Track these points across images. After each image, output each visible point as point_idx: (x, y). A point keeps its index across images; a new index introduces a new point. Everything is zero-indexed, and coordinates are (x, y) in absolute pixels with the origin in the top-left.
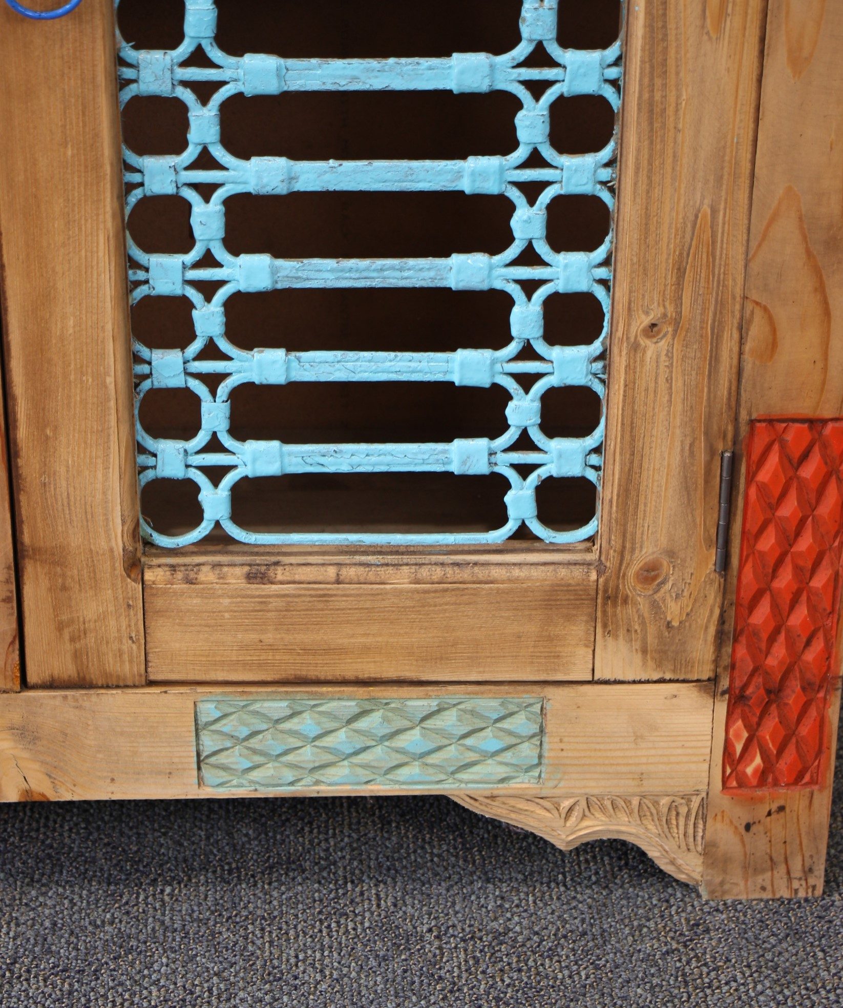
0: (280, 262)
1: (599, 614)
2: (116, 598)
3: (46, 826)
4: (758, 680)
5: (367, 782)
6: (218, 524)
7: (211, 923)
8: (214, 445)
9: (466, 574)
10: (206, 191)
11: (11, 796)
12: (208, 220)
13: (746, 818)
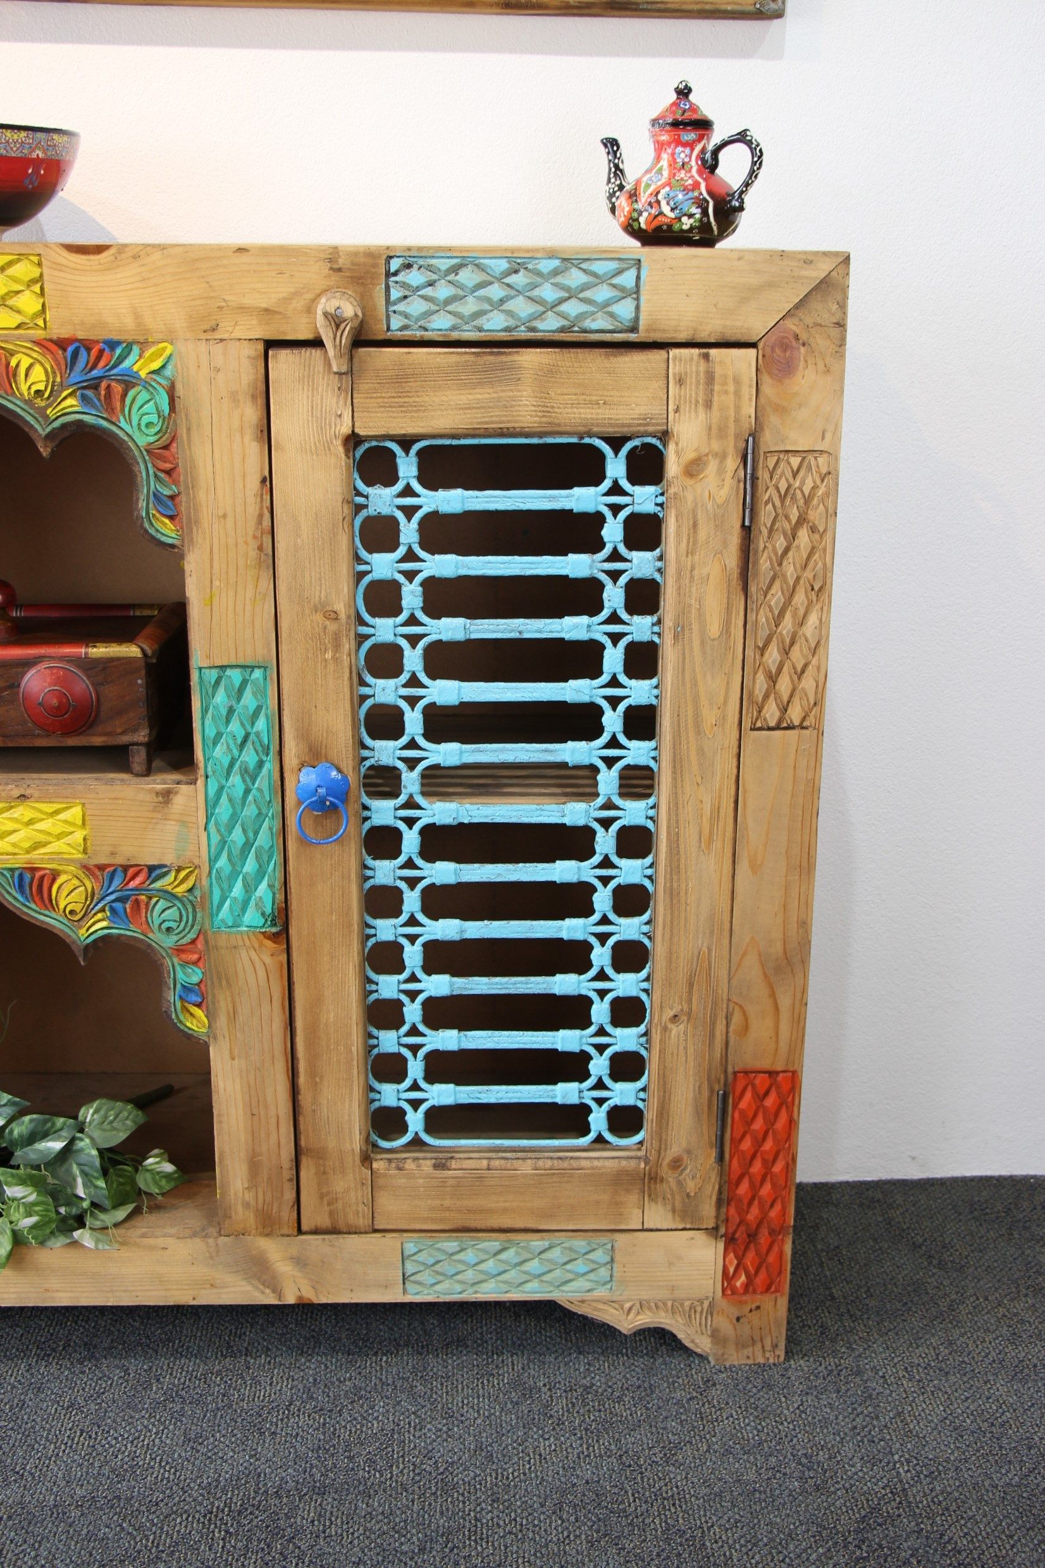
0: (455, 979)
1: (646, 1188)
2: (355, 1179)
3: (311, 1317)
4: (742, 1228)
5: (506, 1292)
6: (416, 1133)
7: (411, 1380)
8: (415, 1087)
9: (566, 1164)
10: (412, 939)
11: (291, 1300)
12: (413, 955)
13: (737, 1314)
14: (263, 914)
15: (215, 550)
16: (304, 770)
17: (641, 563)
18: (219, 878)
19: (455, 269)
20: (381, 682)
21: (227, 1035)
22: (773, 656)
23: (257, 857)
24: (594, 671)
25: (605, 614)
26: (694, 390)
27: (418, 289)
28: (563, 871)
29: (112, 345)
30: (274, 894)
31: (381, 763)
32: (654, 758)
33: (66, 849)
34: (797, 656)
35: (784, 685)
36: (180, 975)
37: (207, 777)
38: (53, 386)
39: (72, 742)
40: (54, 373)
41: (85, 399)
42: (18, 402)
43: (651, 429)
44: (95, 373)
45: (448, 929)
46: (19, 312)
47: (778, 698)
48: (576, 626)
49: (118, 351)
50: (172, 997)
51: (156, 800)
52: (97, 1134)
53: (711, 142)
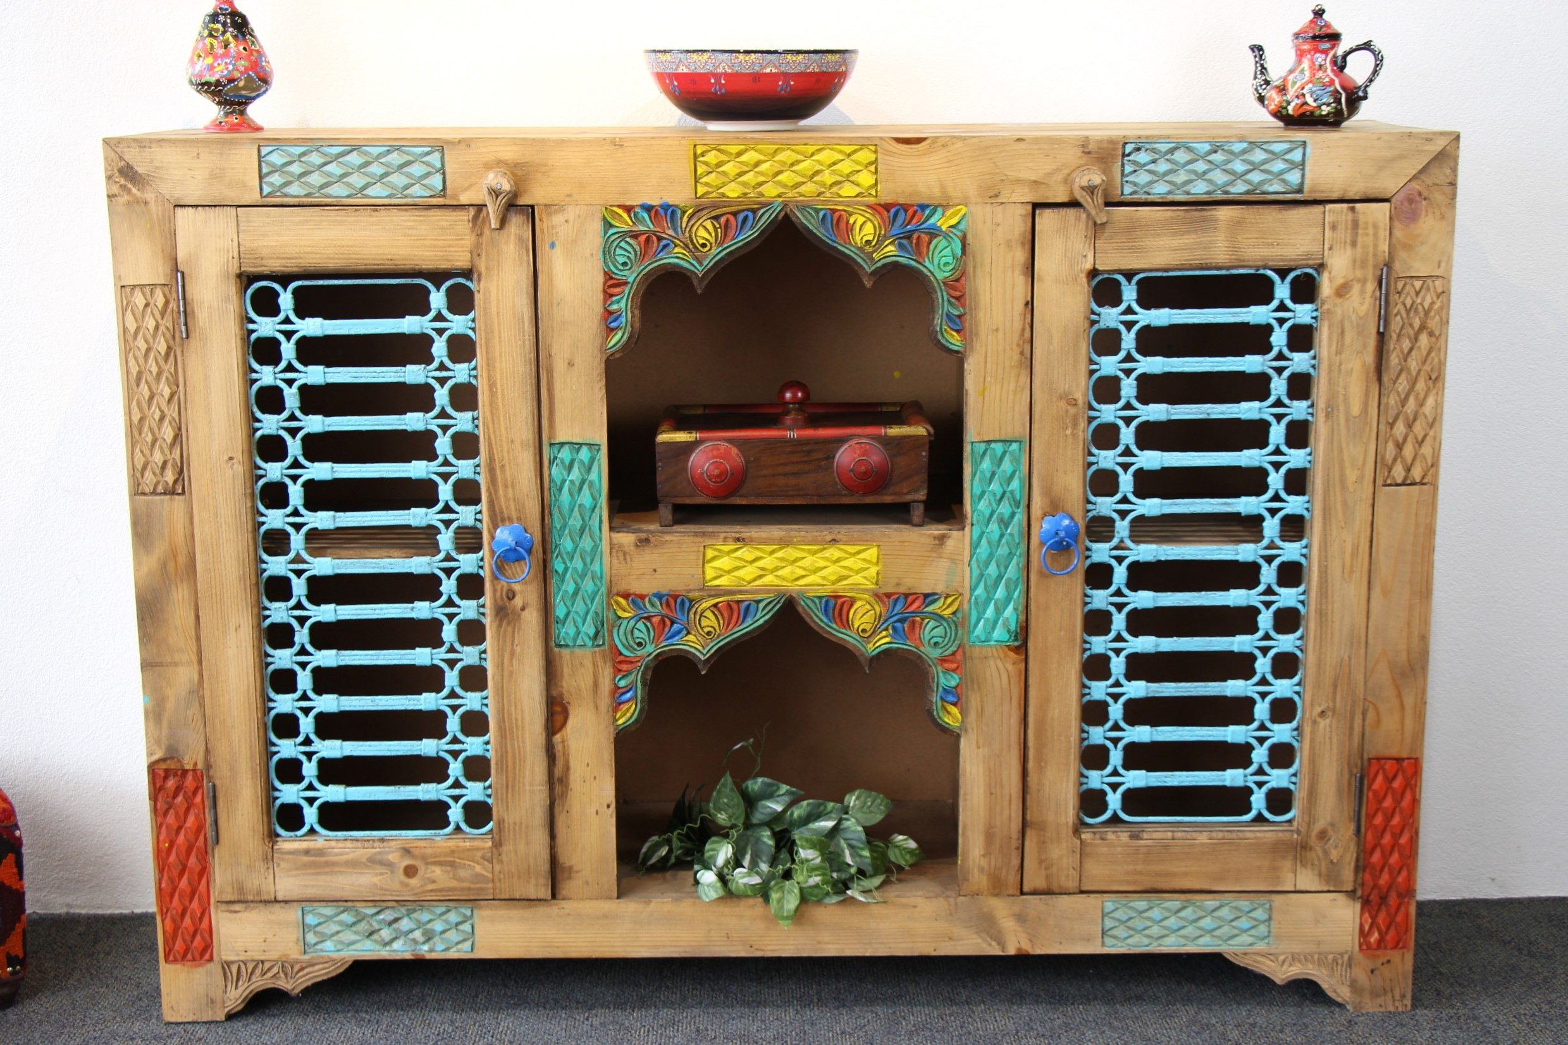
0: (1150, 684)
1: (1298, 855)
2: (1068, 847)
4: (1375, 892)
5: (1184, 945)
6: (1115, 811)
7: (1108, 1018)
8: (1115, 773)
9: (1234, 835)
10: (1118, 652)
11: (1012, 951)
12: (1118, 665)
13: (1371, 967)
14: (1009, 631)
15: (989, 354)
16: (1047, 518)
17: (1300, 361)
18: (976, 603)
19: (1172, 151)
20: (1103, 453)
21: (975, 728)
22: (1400, 429)
23: (1007, 586)
24: (1262, 443)
25: (1272, 399)
26: (1343, 234)
27: (1145, 165)
28: (1236, 597)
29: (923, 207)
30: (1018, 615)
31: (1101, 514)
32: (1307, 509)
33: (864, 580)
34: (1419, 429)
35: (1408, 451)
36: (942, 680)
37: (972, 525)
38: (879, 237)
39: (869, 500)
40: (880, 227)
41: (901, 247)
42: (853, 249)
43: (1311, 262)
44: (909, 228)
45: (1146, 644)
46: (858, 185)
47: (1404, 461)
48: (1250, 409)
49: (927, 212)
50: (935, 698)
51: (934, 542)
52: (859, 815)
53: (1341, 50)
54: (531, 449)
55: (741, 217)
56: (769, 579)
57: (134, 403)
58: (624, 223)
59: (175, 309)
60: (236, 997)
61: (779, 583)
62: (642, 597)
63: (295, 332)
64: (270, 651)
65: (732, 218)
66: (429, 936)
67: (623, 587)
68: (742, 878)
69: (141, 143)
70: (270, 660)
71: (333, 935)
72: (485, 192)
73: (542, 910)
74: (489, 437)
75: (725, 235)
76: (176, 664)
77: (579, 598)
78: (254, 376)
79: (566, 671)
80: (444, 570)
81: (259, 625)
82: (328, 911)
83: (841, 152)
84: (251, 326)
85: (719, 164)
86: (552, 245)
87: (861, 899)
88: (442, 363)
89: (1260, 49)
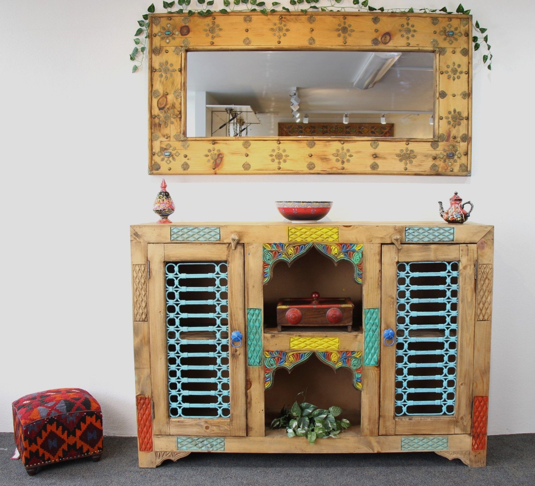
0: (414, 377)
1: (455, 424)
2: (392, 423)
4: (476, 434)
5: (424, 450)
6: (405, 412)
7: (402, 471)
8: (405, 401)
9: (438, 419)
10: (405, 367)
11: (376, 452)
12: (405, 371)
13: (475, 455)
14: (375, 362)
15: (369, 285)
16: (386, 330)
17: (454, 287)
18: (366, 354)
19: (418, 230)
20: (401, 312)
21: (366, 389)
22: (481, 305)
23: (375, 349)
24: (444, 309)
25: (447, 297)
26: (465, 252)
27: (411, 233)
28: (438, 352)
29: (351, 244)
30: (378, 357)
31: (401, 329)
32: (457, 328)
33: (335, 348)
34: (486, 305)
35: (484, 311)
36: (357, 376)
37: (365, 332)
38: (339, 252)
39: (336, 325)
40: (339, 250)
41: (345, 255)
42: (332, 256)
43: (457, 260)
44: (347, 250)
45: (413, 365)
46: (333, 238)
47: (482, 314)
48: (441, 300)
49: (352, 246)
50: (355, 381)
51: (354, 337)
52: (333, 414)
53: (462, 203)
54: (242, 310)
55: (301, 247)
56: (308, 347)
57: (135, 296)
58: (269, 248)
59: (147, 271)
60: (159, 461)
61: (311, 348)
62: (273, 352)
63: (178, 277)
64: (169, 365)
65: (298, 247)
66: (212, 446)
67: (267, 349)
68: (300, 431)
69: (140, 226)
70: (169, 368)
71: (185, 445)
72: (231, 240)
73: (244, 439)
74: (231, 307)
75: (297, 252)
76: (144, 368)
77: (255, 351)
78: (167, 289)
79: (251, 372)
80: (217, 343)
81: (167, 358)
82: (184, 438)
83: (328, 229)
84: (167, 276)
85: (295, 232)
86: (249, 254)
87: (334, 437)
88: (218, 286)
89: (441, 203)
